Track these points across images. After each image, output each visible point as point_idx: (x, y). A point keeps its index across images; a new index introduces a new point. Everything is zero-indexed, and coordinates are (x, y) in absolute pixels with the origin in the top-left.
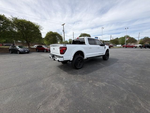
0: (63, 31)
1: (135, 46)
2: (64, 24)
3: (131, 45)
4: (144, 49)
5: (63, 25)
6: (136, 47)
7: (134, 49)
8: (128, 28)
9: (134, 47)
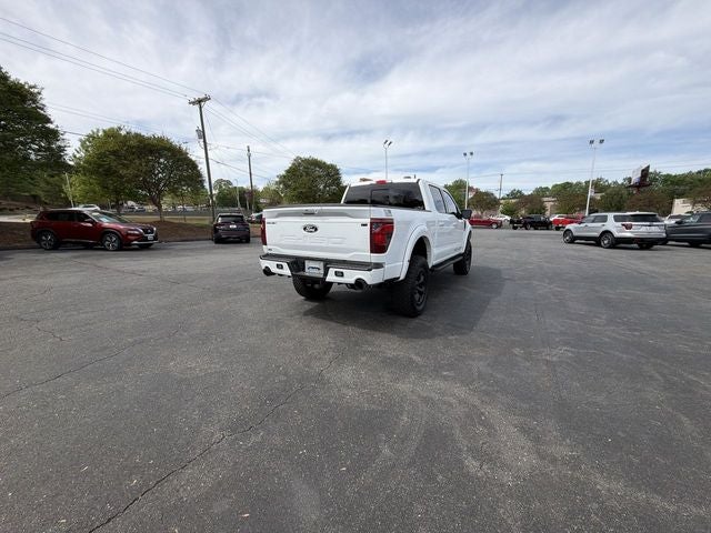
0: (202, 135)
1: (496, 223)
2: (206, 99)
3: (485, 218)
4: (525, 231)
5: (199, 102)
6: (499, 225)
7: (494, 232)
8: (472, 154)
9: (494, 226)
